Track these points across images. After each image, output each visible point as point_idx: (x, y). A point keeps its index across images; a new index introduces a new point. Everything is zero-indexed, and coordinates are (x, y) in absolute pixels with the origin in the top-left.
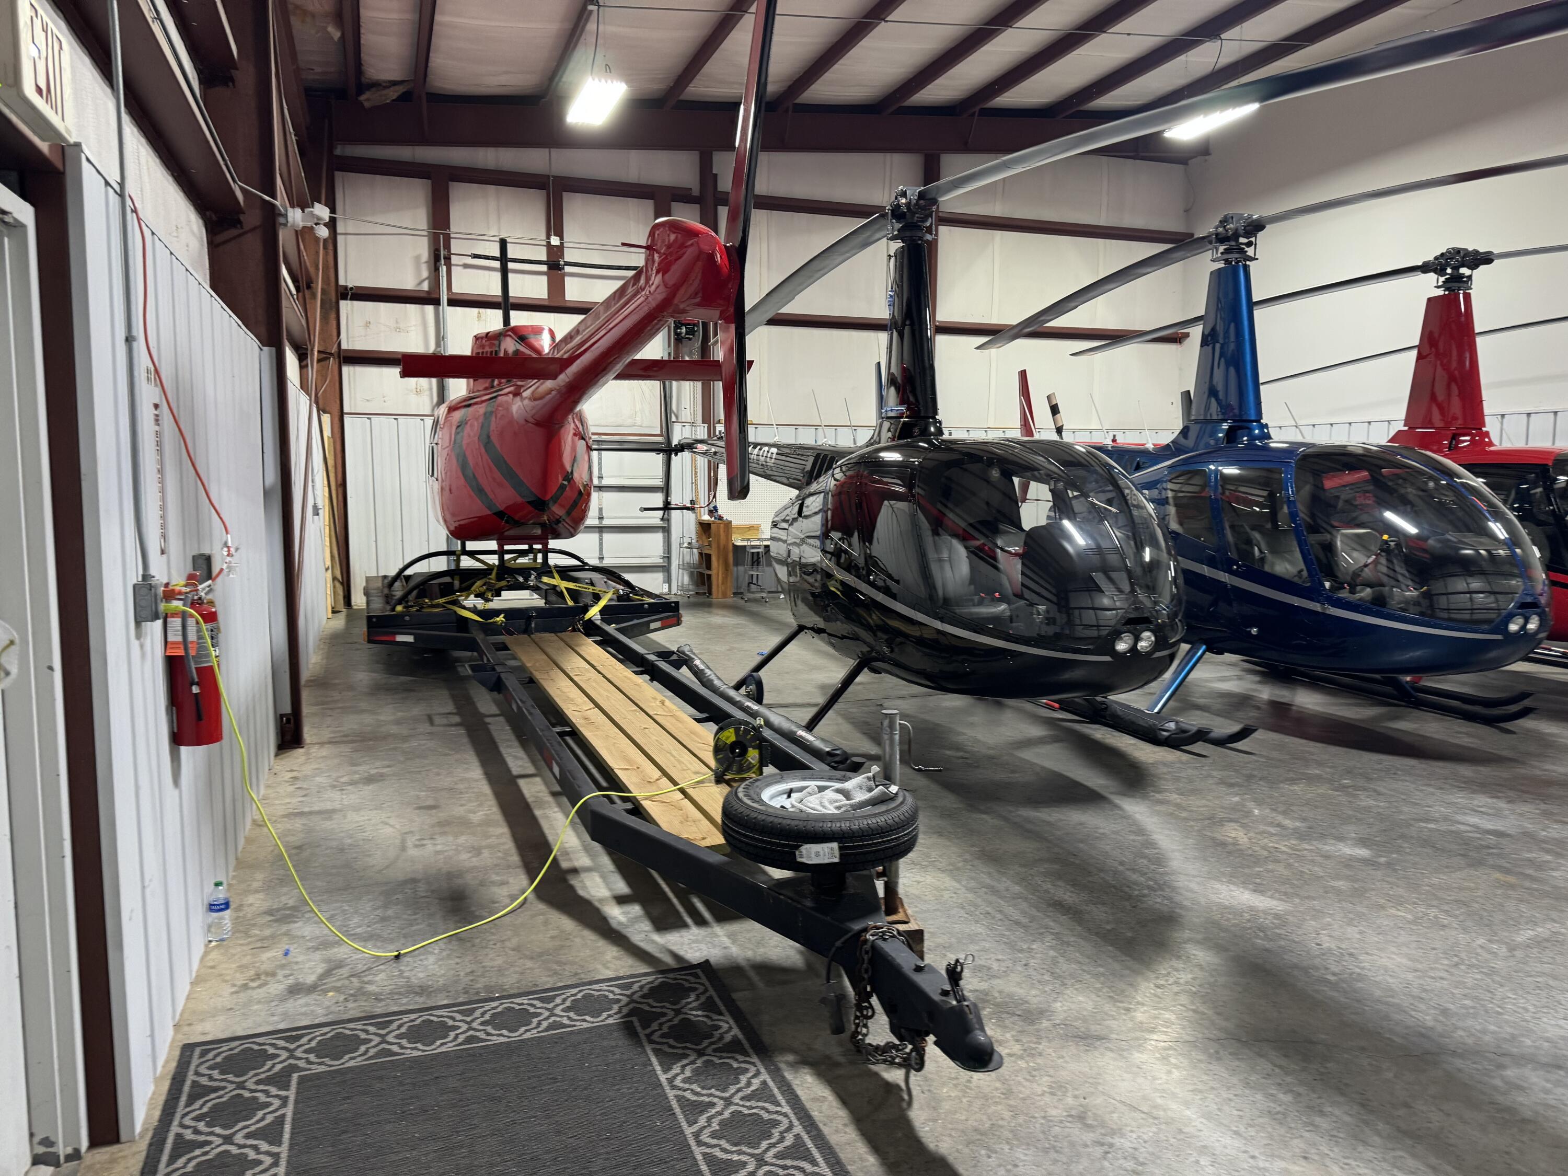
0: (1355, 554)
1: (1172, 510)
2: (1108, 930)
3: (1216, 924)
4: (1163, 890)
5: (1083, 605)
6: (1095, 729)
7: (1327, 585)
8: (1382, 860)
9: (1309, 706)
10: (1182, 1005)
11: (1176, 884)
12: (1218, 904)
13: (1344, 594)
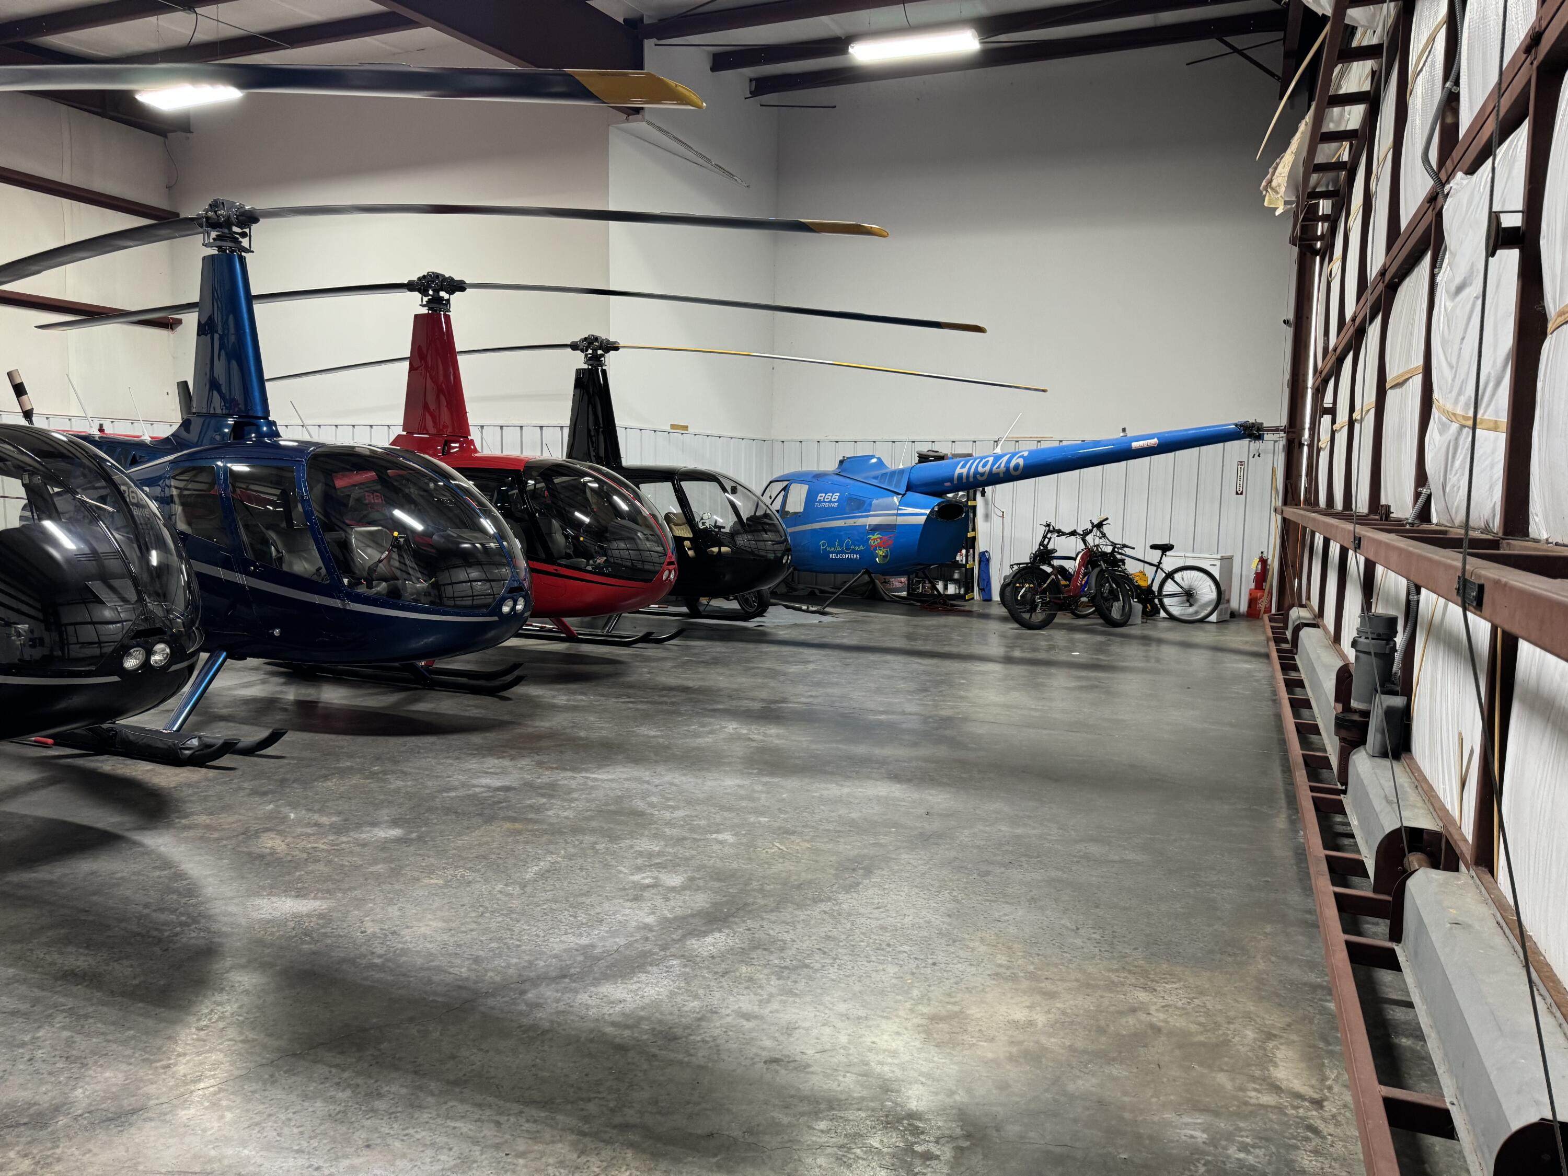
0: (369, 551)
1: (178, 509)
2: (137, 986)
3: (260, 942)
4: (198, 922)
5: (79, 620)
6: (102, 761)
7: (346, 581)
8: (414, 835)
9: (336, 701)
10: (230, 1040)
11: (212, 912)
12: (259, 921)
13: (362, 589)
